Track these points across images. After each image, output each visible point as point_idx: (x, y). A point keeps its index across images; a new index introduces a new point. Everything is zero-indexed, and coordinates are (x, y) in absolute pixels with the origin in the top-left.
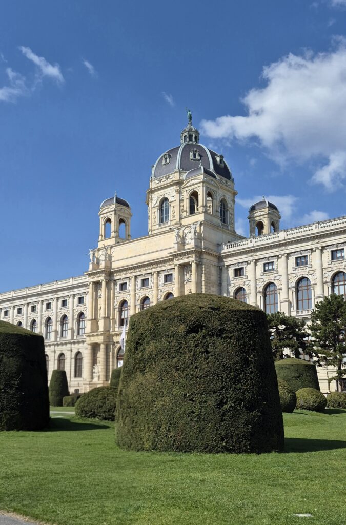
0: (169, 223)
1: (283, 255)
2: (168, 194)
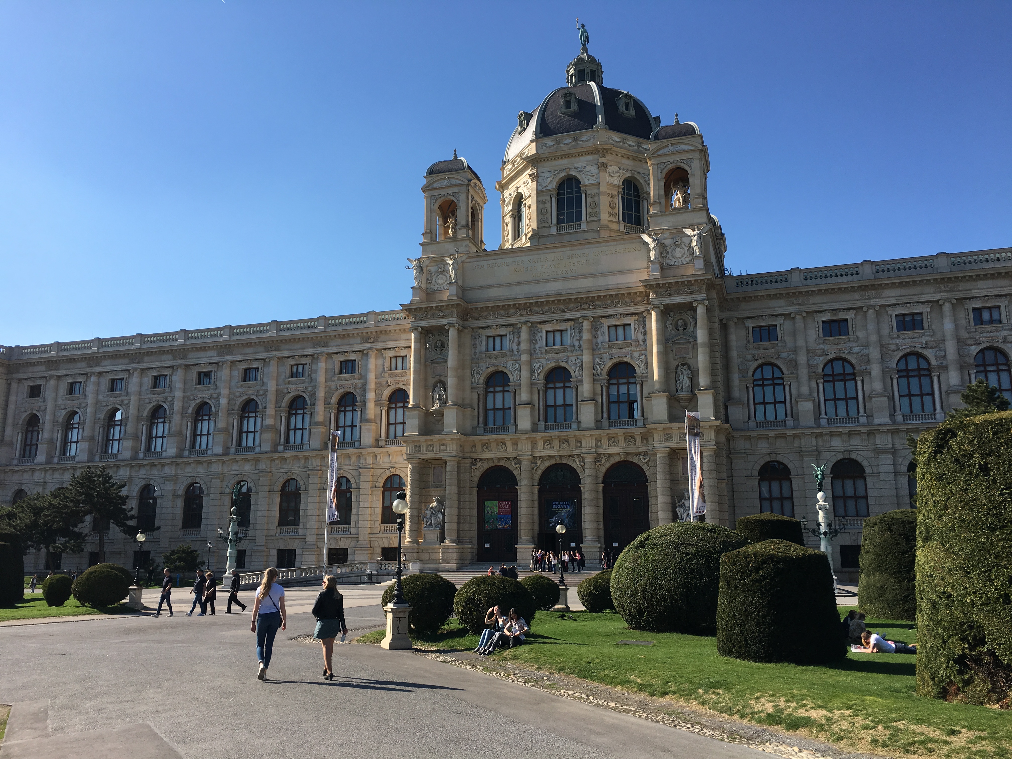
0: (584, 226)
1: (873, 307)
2: (579, 169)
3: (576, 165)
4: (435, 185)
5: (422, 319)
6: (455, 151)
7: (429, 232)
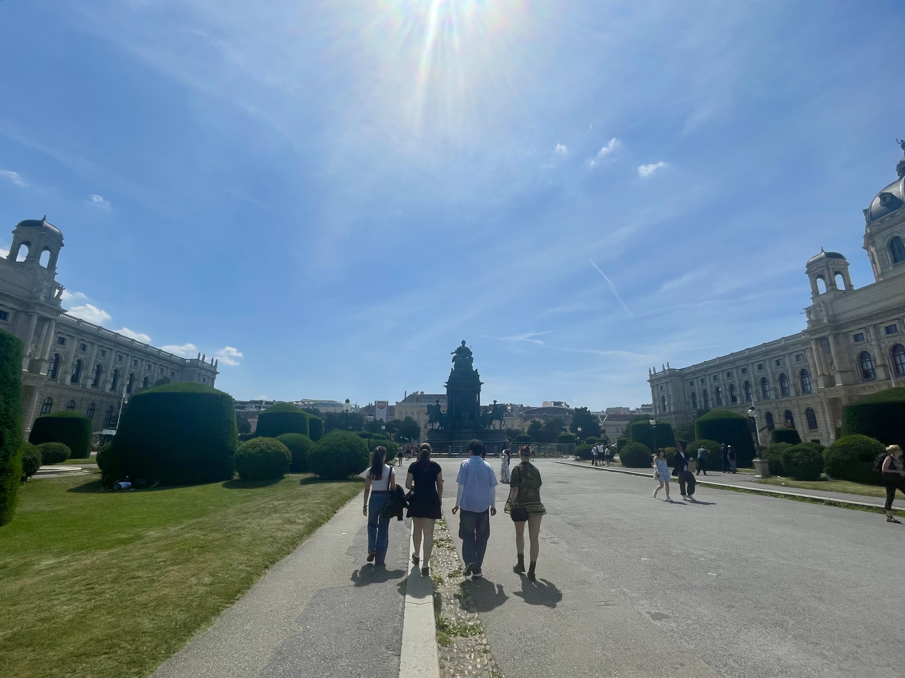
2: (898, 232)
3: (896, 230)
4: (811, 270)
5: (814, 335)
6: (822, 248)
7: (815, 292)
